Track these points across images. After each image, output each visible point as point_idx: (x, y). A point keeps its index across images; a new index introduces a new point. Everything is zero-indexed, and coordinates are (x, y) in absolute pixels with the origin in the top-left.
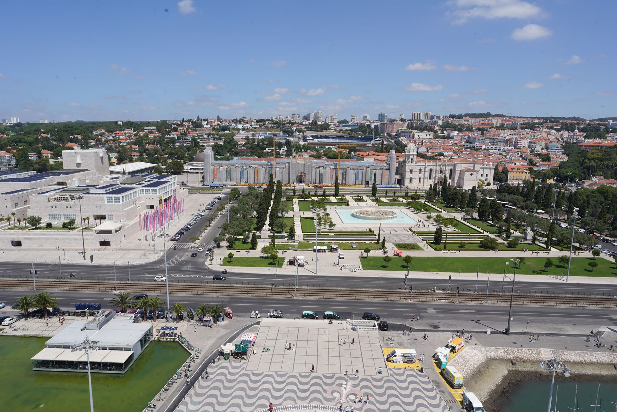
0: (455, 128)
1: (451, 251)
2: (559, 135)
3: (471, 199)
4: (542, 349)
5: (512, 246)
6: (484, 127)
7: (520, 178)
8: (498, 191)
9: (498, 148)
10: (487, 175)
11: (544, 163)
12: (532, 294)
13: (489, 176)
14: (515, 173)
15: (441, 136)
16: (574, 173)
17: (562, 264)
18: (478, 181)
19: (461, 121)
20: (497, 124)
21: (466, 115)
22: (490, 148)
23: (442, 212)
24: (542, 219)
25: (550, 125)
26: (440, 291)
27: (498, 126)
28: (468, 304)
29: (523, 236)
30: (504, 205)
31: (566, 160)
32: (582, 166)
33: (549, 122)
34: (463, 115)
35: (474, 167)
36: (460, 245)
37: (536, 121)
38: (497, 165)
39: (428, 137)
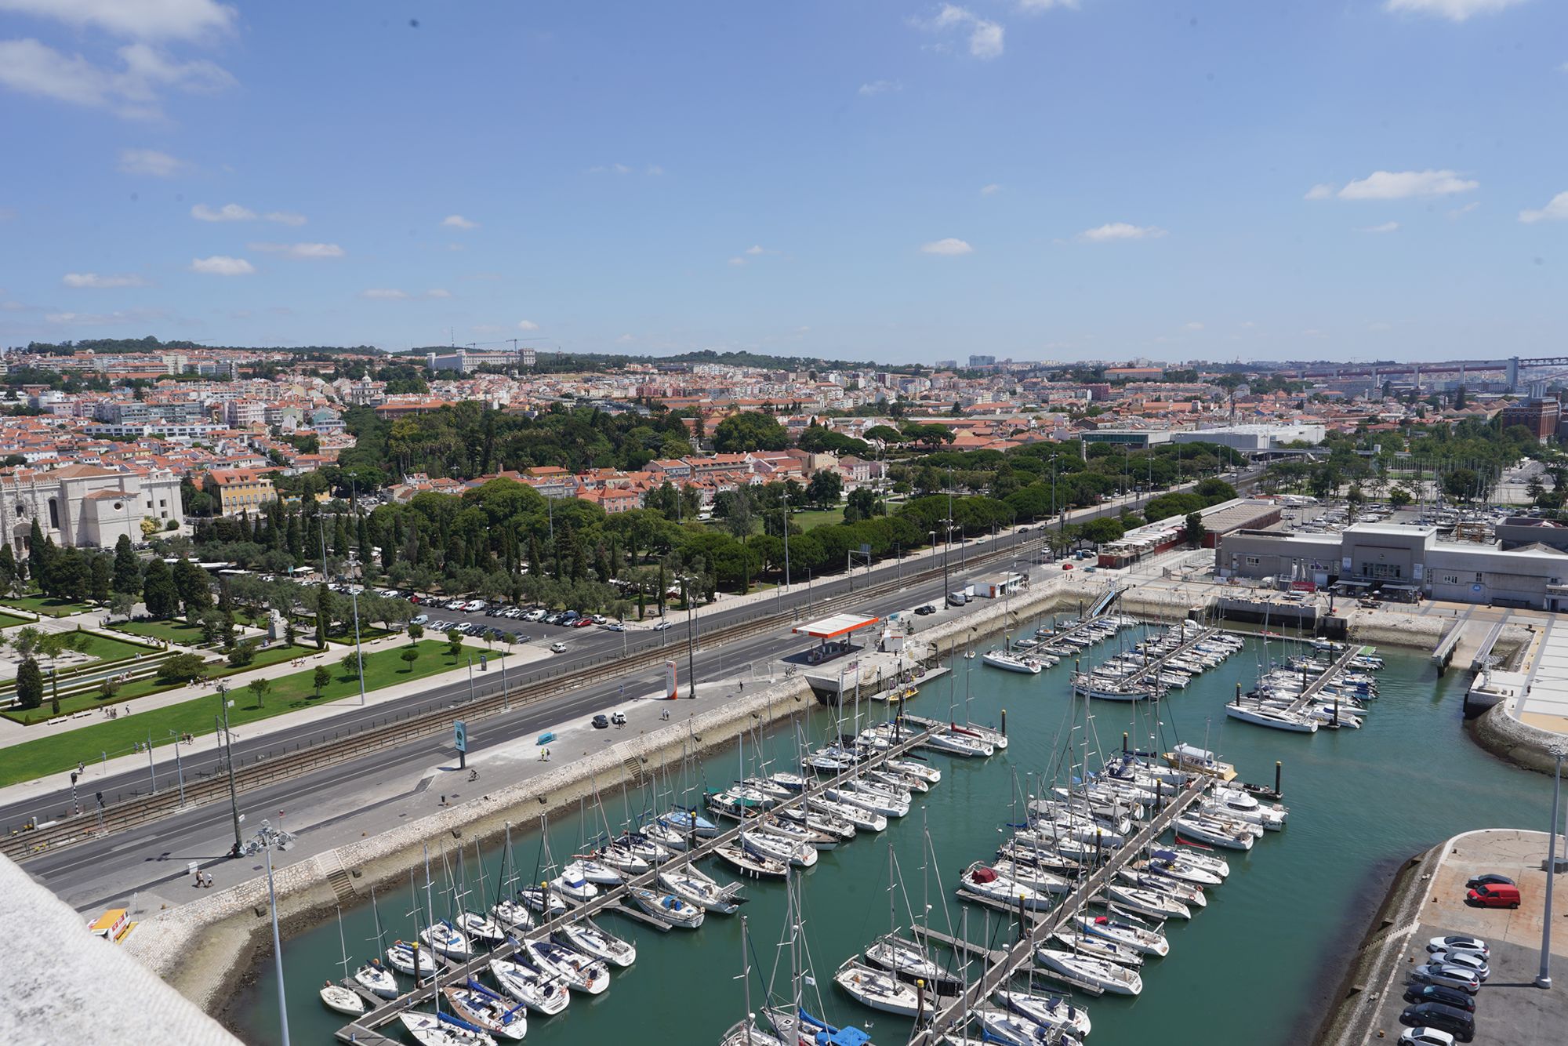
0: (52, 382)
1: (76, 715)
2: (333, 390)
3: (121, 571)
4: (316, 856)
5: (242, 660)
6: (140, 376)
7: (252, 498)
8: (198, 538)
9: (188, 431)
10: (162, 503)
11: (305, 456)
12: (292, 754)
13: (168, 503)
14: (237, 488)
15: (8, 407)
16: (371, 473)
17: (352, 673)
18: (142, 521)
19: (71, 362)
20: (176, 368)
21: (84, 345)
22: (165, 431)
23: (37, 620)
24: (310, 586)
25: (311, 366)
26: (53, 823)
27: (181, 372)
28: (134, 828)
29: (266, 632)
30: (213, 571)
31: (353, 446)
32: (384, 456)
33: (308, 360)
34: (74, 344)
35: (121, 486)
36: (102, 694)
37: (278, 357)
38: (188, 473)
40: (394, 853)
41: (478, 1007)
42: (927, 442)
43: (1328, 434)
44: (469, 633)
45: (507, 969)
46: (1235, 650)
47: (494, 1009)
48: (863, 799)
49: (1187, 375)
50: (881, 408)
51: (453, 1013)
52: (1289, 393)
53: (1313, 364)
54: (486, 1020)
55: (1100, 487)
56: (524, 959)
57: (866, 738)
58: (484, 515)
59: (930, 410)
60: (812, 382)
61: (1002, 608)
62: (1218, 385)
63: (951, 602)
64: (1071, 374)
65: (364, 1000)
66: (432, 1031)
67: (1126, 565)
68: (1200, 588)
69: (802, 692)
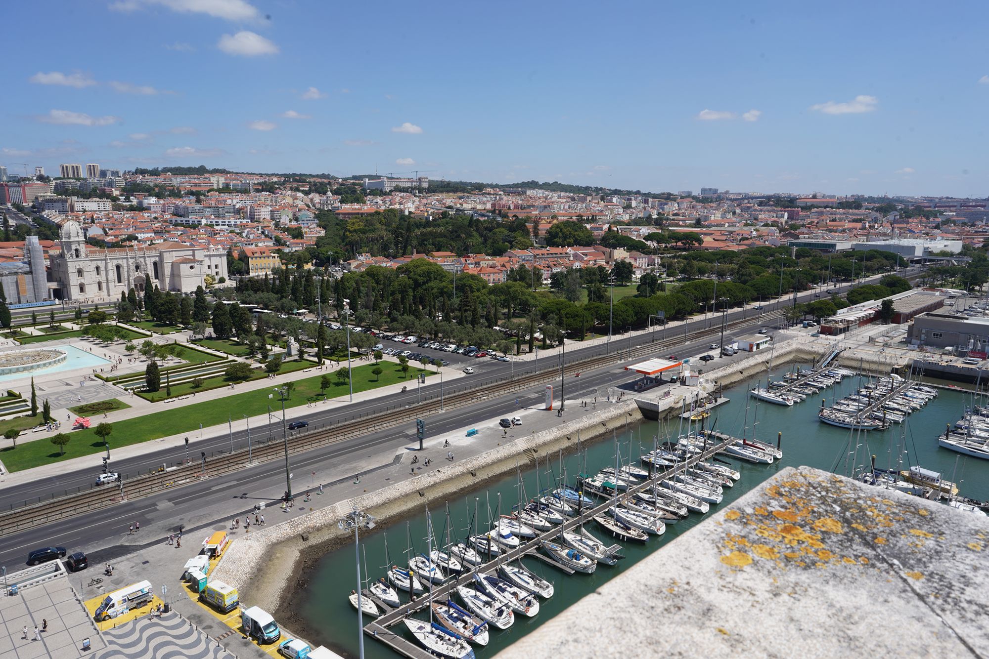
0: (149, 191)
1: (180, 398)
2: (309, 200)
3: (198, 308)
4: (337, 504)
5: (274, 368)
6: (198, 189)
7: (267, 265)
8: (238, 289)
9: (227, 223)
10: (216, 267)
11: (296, 240)
12: (312, 432)
13: (220, 267)
14: (258, 259)
15: (126, 206)
16: (336, 252)
17: (342, 380)
18: (205, 277)
19: (160, 180)
20: (218, 185)
21: (166, 170)
22: (214, 223)
23: (151, 336)
24: (307, 322)
25: (295, 185)
26: (174, 468)
27: (221, 187)
28: (223, 475)
29: (286, 350)
30: (250, 309)
31: (324, 235)
32: (343, 242)
33: (293, 181)
34: (160, 169)
35: (194, 255)
36: (193, 385)
37: (275, 179)
38: (230, 248)
39: (102, 208)
40: (384, 504)
41: (456, 619)
42: (684, 244)
43: (963, 247)
44: (410, 357)
45: (470, 594)
46: (932, 397)
47: (465, 622)
48: (690, 489)
49: (855, 203)
50: (647, 221)
51: (440, 624)
52: (928, 218)
53: (940, 199)
54: (462, 630)
55: (810, 278)
56: (478, 587)
57: (683, 445)
58: (411, 282)
59: (681, 223)
60: (602, 202)
61: (760, 359)
62: (877, 211)
63: (724, 353)
64: (773, 201)
65: (378, 606)
66: (427, 634)
67: (840, 333)
68: (899, 352)
69: (633, 410)
